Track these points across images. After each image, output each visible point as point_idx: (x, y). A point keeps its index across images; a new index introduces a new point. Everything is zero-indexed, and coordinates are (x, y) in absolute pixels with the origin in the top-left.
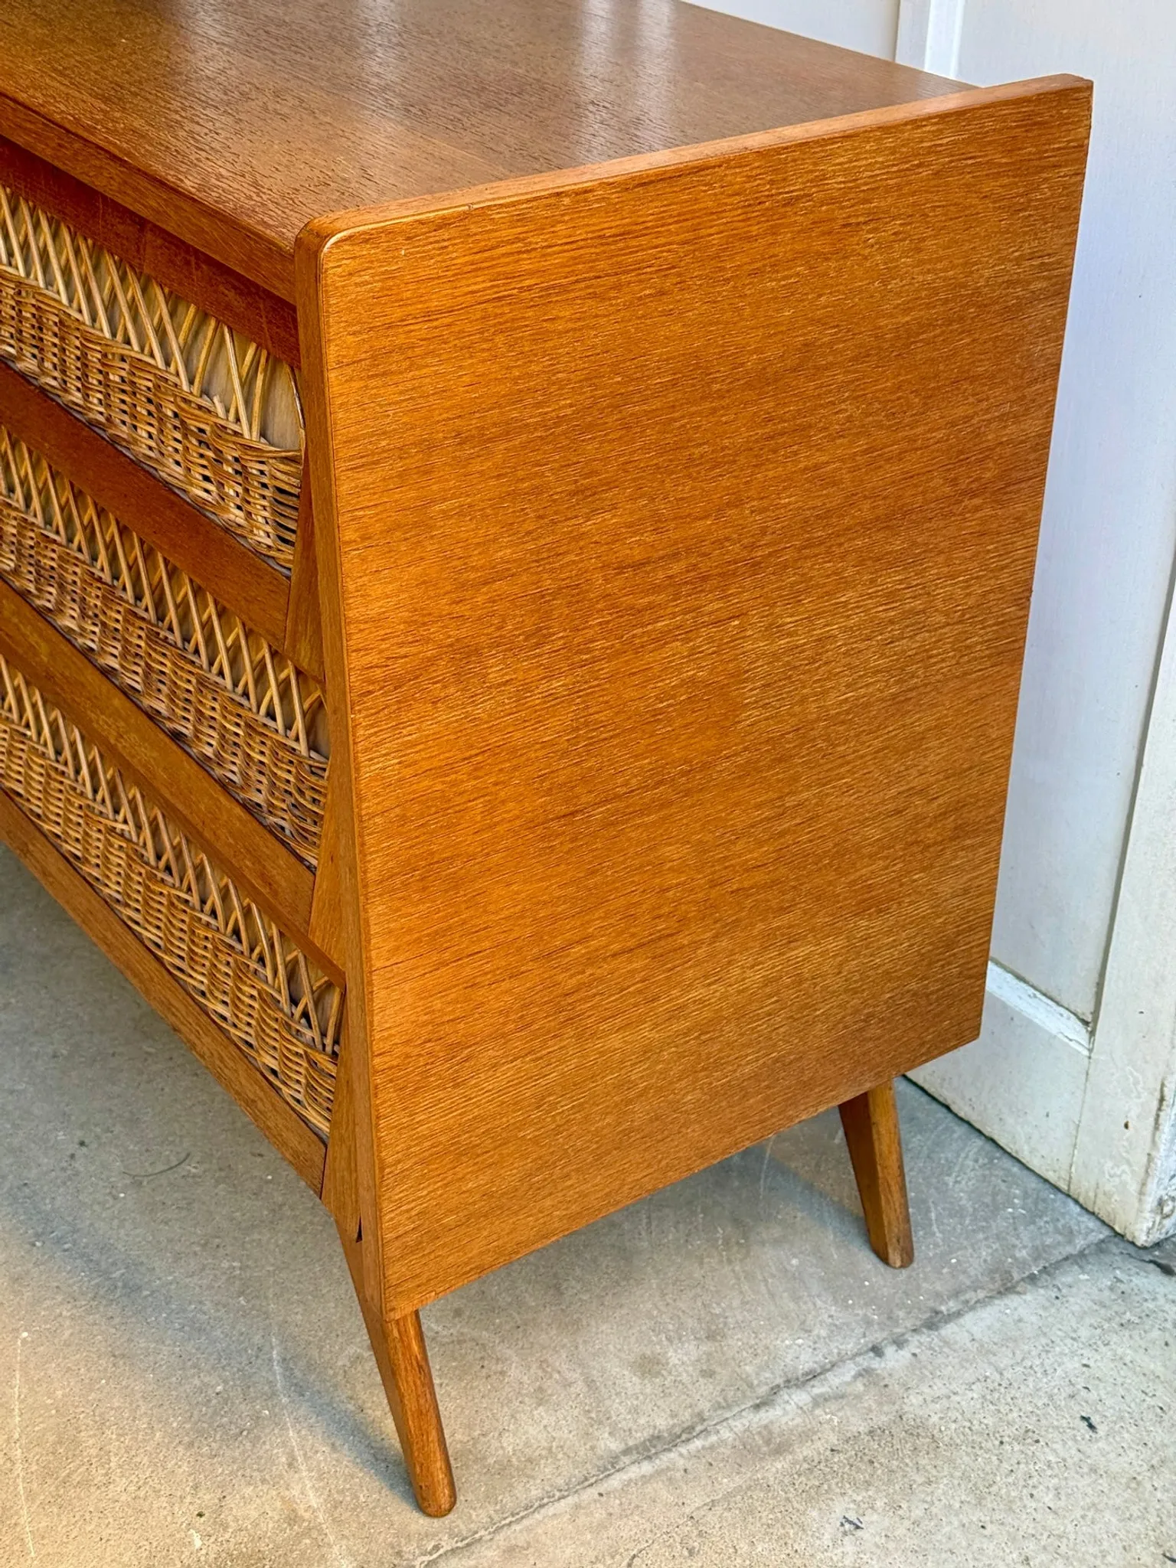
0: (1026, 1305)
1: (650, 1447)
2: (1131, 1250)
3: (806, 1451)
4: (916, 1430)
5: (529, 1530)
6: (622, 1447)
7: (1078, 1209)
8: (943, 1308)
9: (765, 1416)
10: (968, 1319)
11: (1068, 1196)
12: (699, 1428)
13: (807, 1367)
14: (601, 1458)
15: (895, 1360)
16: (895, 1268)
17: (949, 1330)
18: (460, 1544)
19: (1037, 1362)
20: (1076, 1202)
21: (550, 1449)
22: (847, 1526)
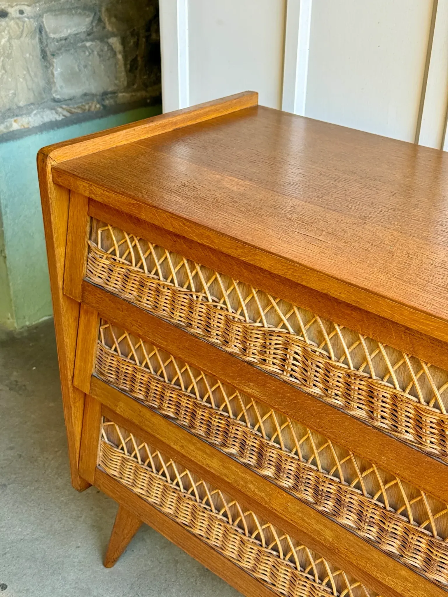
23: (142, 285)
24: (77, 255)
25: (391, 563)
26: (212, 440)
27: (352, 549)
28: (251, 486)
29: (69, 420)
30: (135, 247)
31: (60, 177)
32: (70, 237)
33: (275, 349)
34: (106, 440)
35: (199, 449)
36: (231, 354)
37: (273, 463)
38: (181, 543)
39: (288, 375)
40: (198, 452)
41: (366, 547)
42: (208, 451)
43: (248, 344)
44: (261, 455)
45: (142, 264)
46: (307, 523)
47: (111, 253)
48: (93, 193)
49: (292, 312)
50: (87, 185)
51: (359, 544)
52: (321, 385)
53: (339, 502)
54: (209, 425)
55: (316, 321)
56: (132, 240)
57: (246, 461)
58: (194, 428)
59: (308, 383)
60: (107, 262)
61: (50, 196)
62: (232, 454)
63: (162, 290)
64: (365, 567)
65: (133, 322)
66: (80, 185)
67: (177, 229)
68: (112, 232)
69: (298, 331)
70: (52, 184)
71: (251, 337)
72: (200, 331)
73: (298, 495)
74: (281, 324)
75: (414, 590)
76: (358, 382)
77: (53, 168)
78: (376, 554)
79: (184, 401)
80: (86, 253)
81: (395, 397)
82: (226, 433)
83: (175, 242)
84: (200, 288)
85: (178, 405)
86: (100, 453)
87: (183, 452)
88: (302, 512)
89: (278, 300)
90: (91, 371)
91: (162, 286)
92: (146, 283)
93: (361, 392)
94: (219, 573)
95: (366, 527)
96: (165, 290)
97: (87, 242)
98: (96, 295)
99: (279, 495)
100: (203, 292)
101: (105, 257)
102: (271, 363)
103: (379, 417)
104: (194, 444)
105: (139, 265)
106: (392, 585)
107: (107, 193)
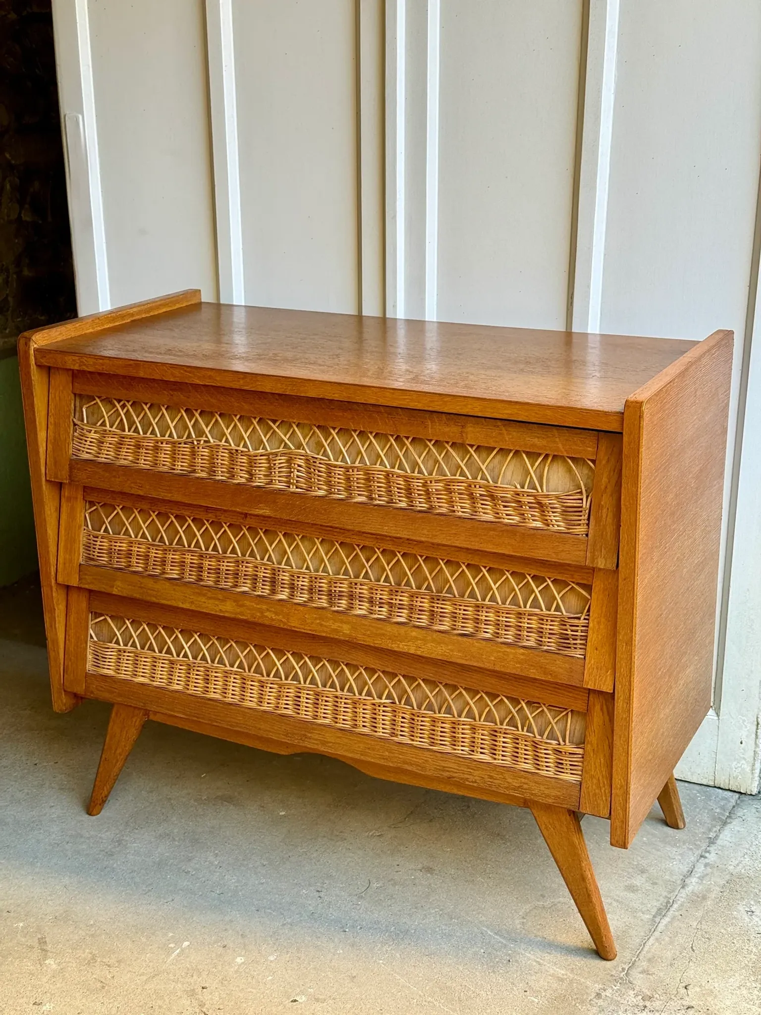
0: (735, 825)
1: (662, 912)
2: (751, 797)
3: (713, 896)
4: (740, 877)
5: (648, 952)
6: (652, 916)
7: (720, 791)
8: (710, 836)
9: (689, 889)
10: (721, 836)
11: (715, 787)
12: (671, 901)
13: (687, 869)
14: (648, 922)
15: (712, 857)
16: (681, 829)
17: (719, 842)
18: (630, 965)
19: (757, 842)
20: (719, 788)
21: (627, 925)
22: (749, 913)
23: (138, 446)
24: (61, 436)
25: (403, 630)
26: (223, 585)
27: (368, 633)
28: (267, 614)
29: (51, 626)
30: (127, 414)
31: (45, 357)
32: (51, 420)
33: (279, 468)
34: (95, 639)
35: (210, 598)
36: (239, 484)
37: (285, 586)
38: (195, 713)
39: (295, 487)
40: (210, 601)
41: (380, 625)
42: (220, 597)
43: (254, 471)
44: (273, 582)
45: (137, 427)
46: (325, 626)
47: (100, 426)
48: (85, 365)
49: (292, 430)
50: (77, 358)
51: (374, 625)
52: (325, 487)
53: (351, 597)
54: (218, 571)
55: (314, 432)
56: (123, 407)
57: (260, 593)
58: (202, 580)
59: (313, 488)
60: (96, 436)
61: (33, 378)
62: (244, 593)
63: (161, 445)
64: (381, 644)
65: (132, 485)
66: (69, 360)
67: (178, 377)
68: (100, 404)
69: (299, 446)
70: (35, 366)
71: (255, 463)
72: (204, 475)
73: (314, 605)
74: (283, 445)
75: (424, 645)
76: (355, 473)
77: (36, 350)
78: (389, 628)
79: (188, 558)
80: (72, 432)
81: (388, 475)
82: (236, 575)
83: (172, 395)
84: (201, 433)
85: (182, 564)
86: (90, 657)
87: (193, 608)
88: (320, 618)
89: (277, 424)
90: (78, 559)
91: (160, 443)
92: (142, 444)
93: (359, 481)
94: (240, 727)
95: (377, 608)
96: (164, 445)
97: (72, 420)
98: (86, 470)
99: (296, 612)
100: (204, 436)
101: (93, 431)
102: (277, 481)
103: (377, 496)
104: (204, 595)
105: (133, 429)
106: (405, 649)
107: (101, 361)
